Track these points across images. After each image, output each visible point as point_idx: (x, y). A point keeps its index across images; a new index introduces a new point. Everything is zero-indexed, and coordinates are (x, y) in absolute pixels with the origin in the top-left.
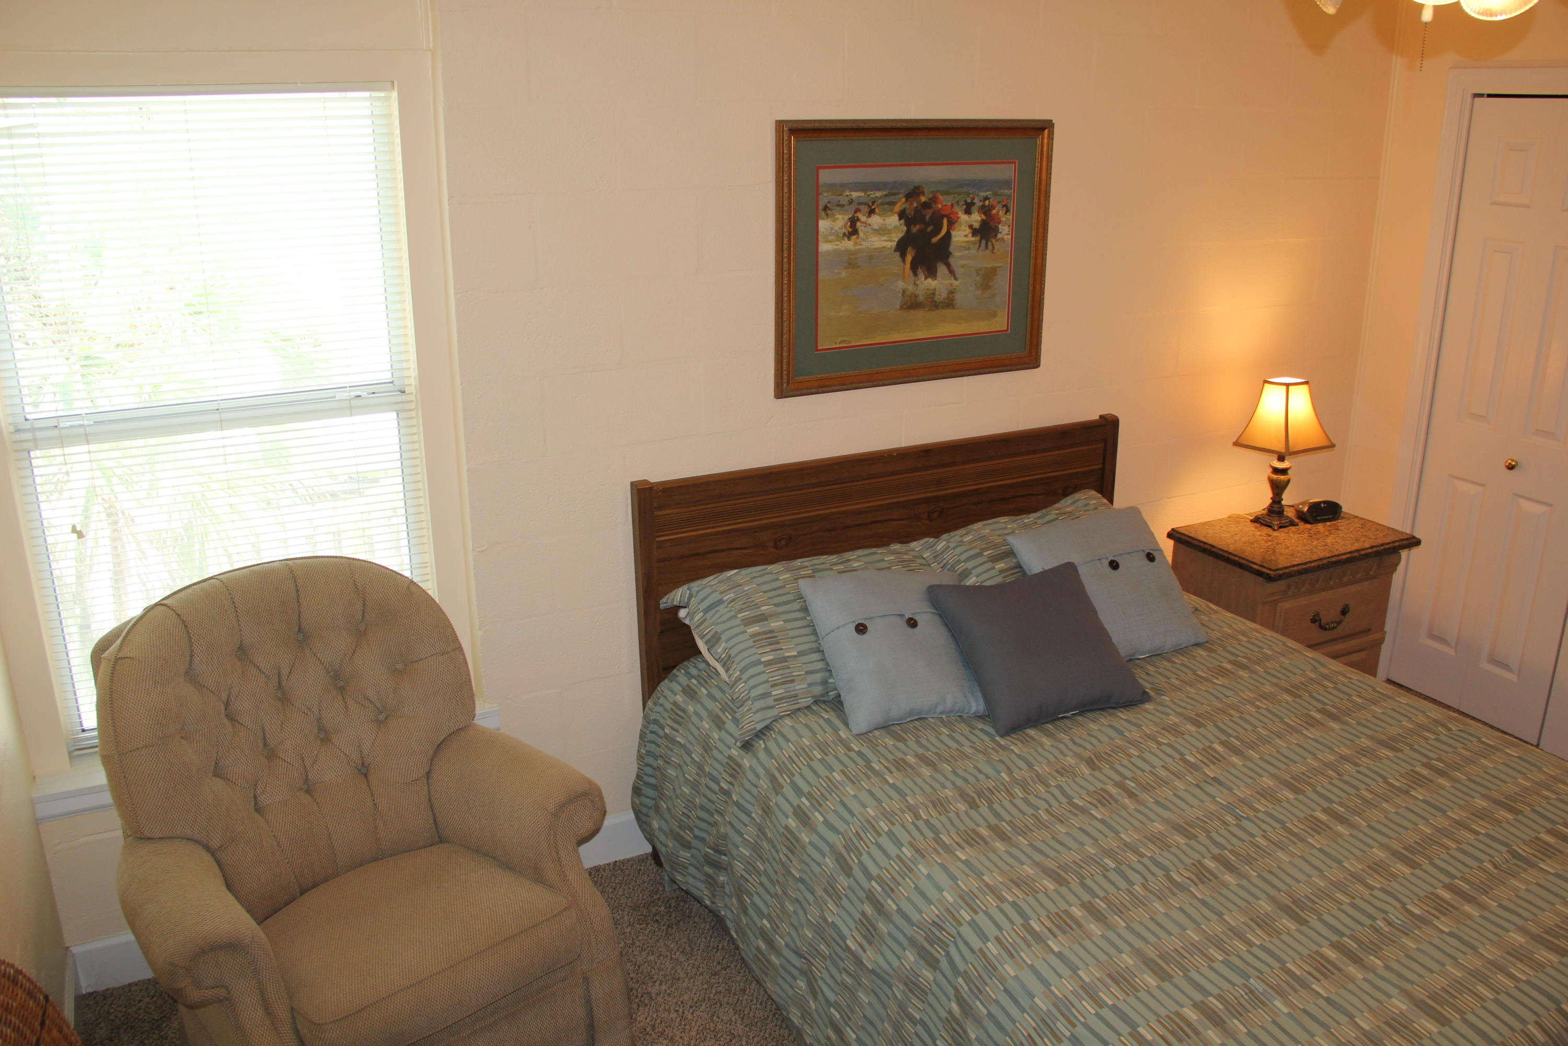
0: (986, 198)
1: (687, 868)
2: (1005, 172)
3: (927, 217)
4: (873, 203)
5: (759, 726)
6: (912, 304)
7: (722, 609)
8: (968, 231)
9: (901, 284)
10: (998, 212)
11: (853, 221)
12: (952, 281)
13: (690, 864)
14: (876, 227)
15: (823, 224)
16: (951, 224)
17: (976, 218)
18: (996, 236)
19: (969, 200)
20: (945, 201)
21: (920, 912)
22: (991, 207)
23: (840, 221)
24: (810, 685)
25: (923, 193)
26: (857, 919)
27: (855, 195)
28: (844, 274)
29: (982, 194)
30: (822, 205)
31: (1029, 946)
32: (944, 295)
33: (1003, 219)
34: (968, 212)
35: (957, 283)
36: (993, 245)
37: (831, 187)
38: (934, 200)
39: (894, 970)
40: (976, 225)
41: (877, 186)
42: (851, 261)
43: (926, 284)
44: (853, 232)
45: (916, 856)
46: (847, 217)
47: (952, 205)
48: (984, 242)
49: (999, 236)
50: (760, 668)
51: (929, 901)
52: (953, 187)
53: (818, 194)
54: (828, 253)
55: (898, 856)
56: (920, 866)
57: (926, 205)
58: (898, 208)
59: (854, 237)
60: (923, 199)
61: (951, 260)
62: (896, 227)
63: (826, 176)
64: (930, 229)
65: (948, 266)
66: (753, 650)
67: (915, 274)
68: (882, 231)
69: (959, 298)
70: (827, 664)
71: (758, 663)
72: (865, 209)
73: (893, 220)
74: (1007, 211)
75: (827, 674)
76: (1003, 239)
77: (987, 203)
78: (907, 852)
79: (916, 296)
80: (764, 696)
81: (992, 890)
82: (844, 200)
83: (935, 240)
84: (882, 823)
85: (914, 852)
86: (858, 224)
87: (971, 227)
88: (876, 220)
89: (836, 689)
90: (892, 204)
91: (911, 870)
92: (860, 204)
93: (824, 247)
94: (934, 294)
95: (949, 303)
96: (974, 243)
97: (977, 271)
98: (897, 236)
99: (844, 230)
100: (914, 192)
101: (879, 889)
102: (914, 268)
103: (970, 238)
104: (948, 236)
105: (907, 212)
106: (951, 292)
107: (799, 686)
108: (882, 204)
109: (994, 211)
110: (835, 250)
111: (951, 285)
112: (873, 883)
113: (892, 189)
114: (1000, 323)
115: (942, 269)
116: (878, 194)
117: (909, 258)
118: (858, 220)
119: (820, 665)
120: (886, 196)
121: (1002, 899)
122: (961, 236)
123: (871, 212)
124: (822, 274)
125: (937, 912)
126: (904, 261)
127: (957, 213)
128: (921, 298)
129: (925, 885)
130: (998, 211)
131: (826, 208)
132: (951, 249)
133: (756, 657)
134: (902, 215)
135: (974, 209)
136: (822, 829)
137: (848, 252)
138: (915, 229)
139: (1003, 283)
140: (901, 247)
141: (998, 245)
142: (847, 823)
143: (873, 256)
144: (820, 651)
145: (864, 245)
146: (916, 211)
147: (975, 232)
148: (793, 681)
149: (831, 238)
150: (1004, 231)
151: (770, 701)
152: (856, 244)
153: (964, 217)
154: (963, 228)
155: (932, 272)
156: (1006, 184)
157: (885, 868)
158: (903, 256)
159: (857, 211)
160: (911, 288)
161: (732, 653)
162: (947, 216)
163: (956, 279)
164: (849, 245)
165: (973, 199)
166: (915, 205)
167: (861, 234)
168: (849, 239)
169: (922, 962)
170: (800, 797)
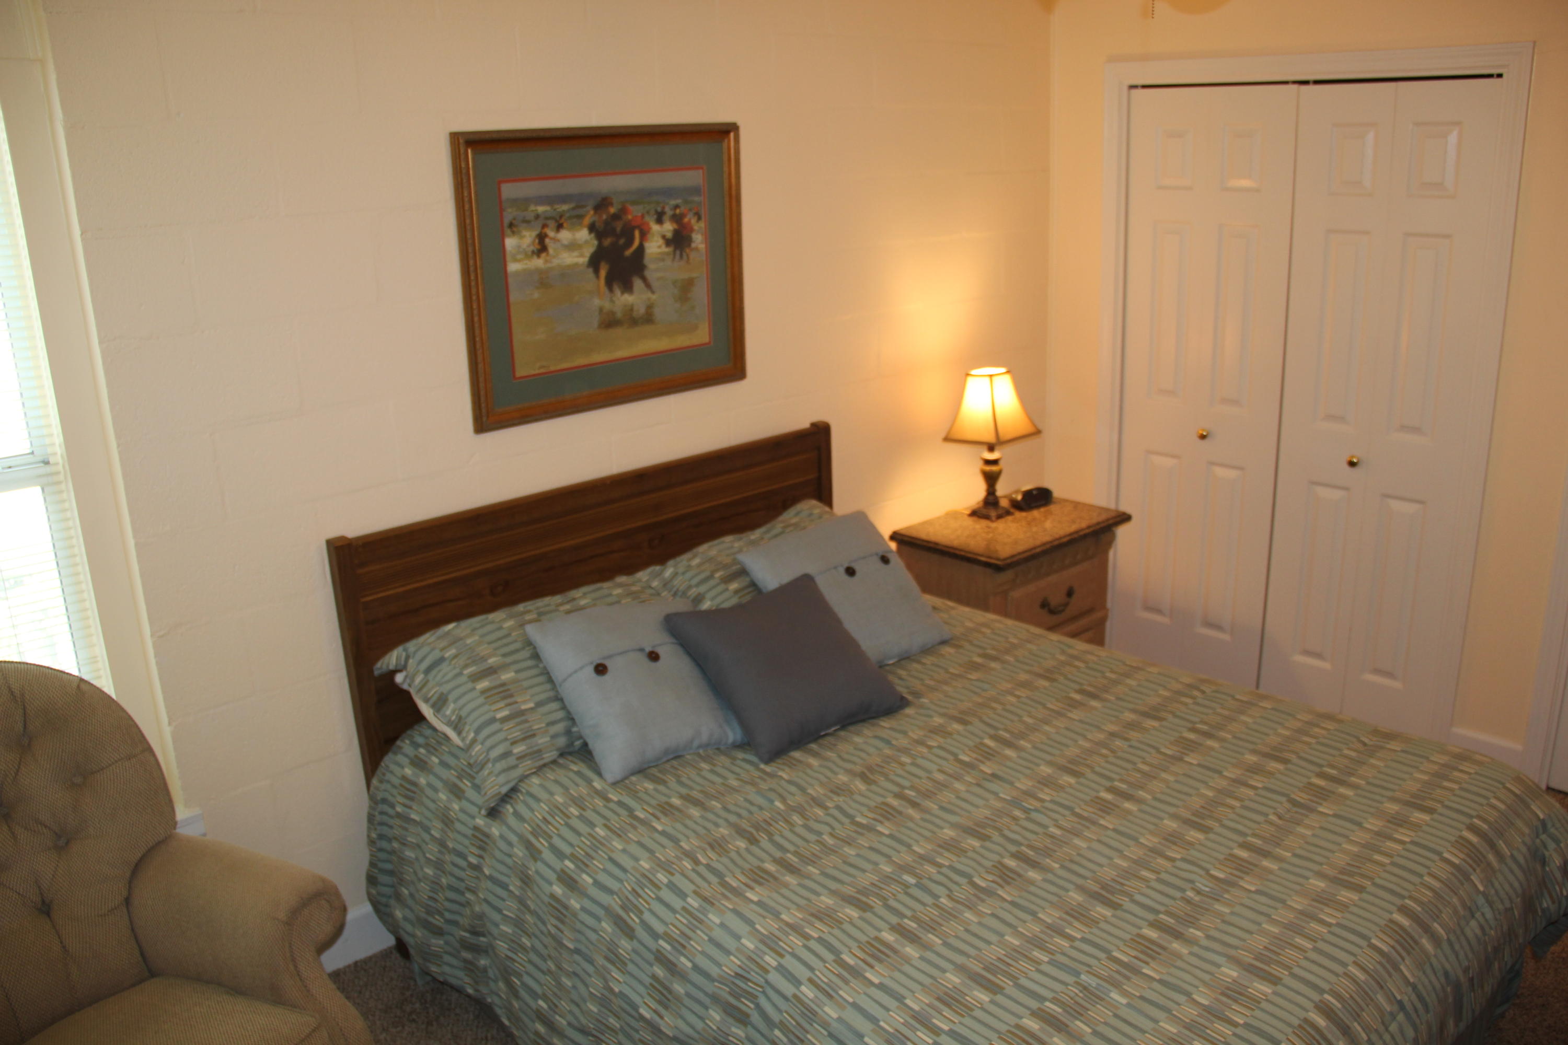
0: (677, 207)
1: (441, 957)
2: (692, 178)
3: (618, 229)
4: (561, 217)
5: (504, 790)
6: (610, 322)
7: (445, 667)
8: (661, 242)
9: (597, 302)
10: (690, 221)
11: (542, 238)
12: (650, 295)
13: (446, 952)
14: (566, 242)
15: (510, 243)
16: (644, 235)
17: (668, 227)
18: (689, 245)
19: (659, 209)
20: (635, 212)
21: (719, 965)
22: (682, 216)
23: (528, 238)
24: (553, 737)
25: (611, 204)
26: (648, 984)
27: (541, 209)
28: (536, 295)
29: (673, 202)
30: (506, 222)
31: (847, 982)
32: (642, 311)
33: (696, 227)
34: (660, 221)
35: (654, 297)
36: (688, 256)
37: (515, 202)
38: (623, 210)
39: (698, 1033)
40: (669, 235)
41: (563, 199)
42: (543, 280)
43: (623, 299)
44: (542, 249)
45: (705, 905)
46: (534, 233)
47: (643, 216)
48: (678, 252)
49: (693, 245)
50: (496, 726)
51: (728, 952)
52: (643, 196)
53: (502, 210)
54: (517, 273)
55: (684, 908)
56: (711, 916)
57: (616, 217)
58: (587, 220)
59: (544, 255)
60: (612, 210)
61: (647, 274)
62: (586, 242)
63: (509, 191)
64: (622, 241)
65: (644, 279)
66: (486, 708)
67: (611, 289)
68: (572, 246)
69: (658, 313)
70: (569, 712)
71: (493, 720)
72: (552, 224)
73: (583, 234)
74: (699, 219)
75: (570, 723)
76: (697, 249)
77: (678, 211)
78: (693, 902)
79: (613, 313)
80: (506, 755)
81: (795, 928)
82: (530, 215)
83: (628, 253)
84: (660, 876)
85: (700, 900)
86: (547, 241)
87: (664, 237)
88: (565, 235)
89: (580, 737)
90: (580, 217)
91: (701, 921)
92: (547, 218)
93: (513, 267)
94: (632, 310)
95: (648, 318)
96: (667, 254)
97: (675, 283)
98: (589, 251)
99: (532, 248)
100: (602, 204)
101: (668, 947)
102: (609, 283)
103: (665, 249)
104: (641, 249)
105: (597, 224)
106: (650, 307)
107: (542, 740)
108: (571, 218)
109: (686, 220)
110: (524, 270)
111: (649, 299)
112: (661, 942)
113: (579, 201)
114: (702, 335)
115: (638, 283)
116: (565, 207)
117: (603, 273)
118: (546, 236)
119: (561, 714)
120: (573, 209)
121: (807, 937)
122: (654, 247)
123: (559, 227)
124: (514, 296)
125: (739, 963)
126: (598, 277)
127: (648, 224)
128: (619, 315)
129: (718, 934)
130: (690, 219)
131: (511, 225)
132: (647, 261)
133: (491, 714)
134: (592, 228)
135: (666, 218)
136: (594, 892)
137: (539, 271)
138: (607, 242)
139: (701, 293)
140: (594, 262)
141: (693, 255)
142: (620, 881)
143: (566, 273)
144: (558, 698)
145: (556, 262)
146: (607, 223)
147: (668, 242)
148: (534, 735)
149: (519, 257)
150: (698, 240)
151: (511, 761)
152: (546, 261)
153: (655, 227)
154: (655, 238)
155: (628, 287)
156: (696, 191)
157: (672, 924)
158: (597, 271)
159: (544, 226)
160: (607, 305)
161: (463, 713)
162: (639, 227)
163: (653, 292)
164: (538, 263)
165: (663, 208)
166: (604, 217)
167: (551, 251)
168: (539, 256)
169: (730, 1020)
170: (562, 861)
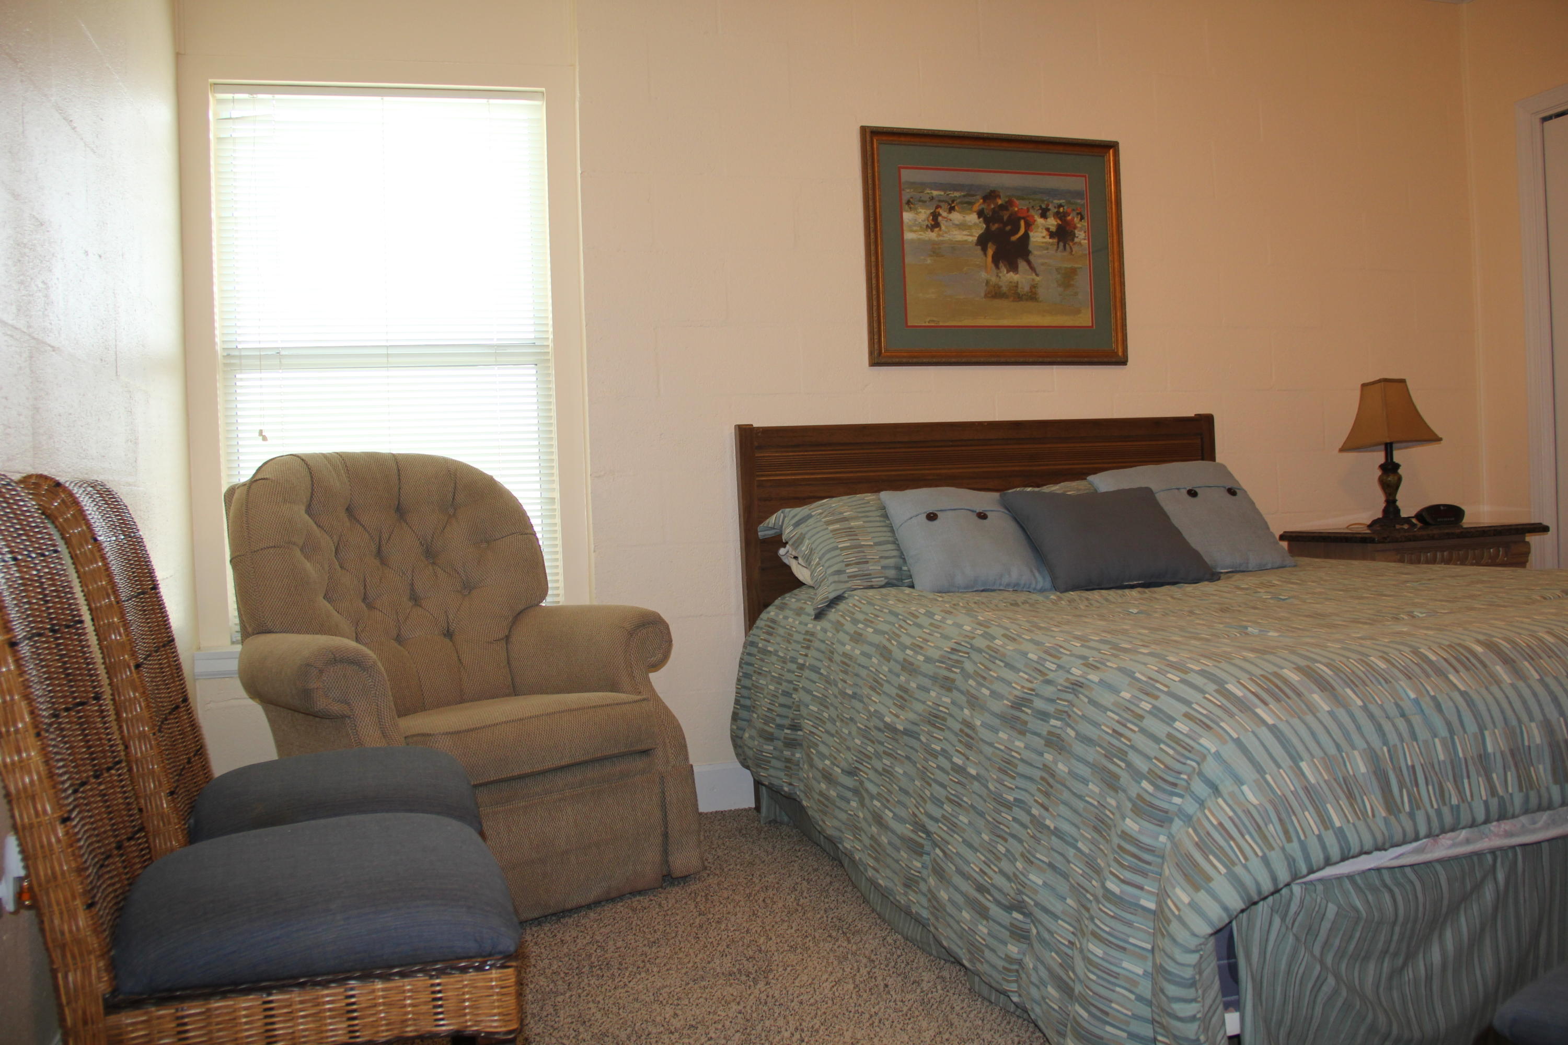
0: (1060, 206)
2: (1076, 183)
3: (1005, 218)
4: (953, 201)
5: (832, 596)
6: (995, 293)
7: (811, 521)
8: (1045, 233)
9: (984, 275)
10: (1073, 219)
11: (935, 216)
12: (1034, 276)
14: (957, 222)
15: (907, 216)
16: (1028, 225)
17: (1052, 222)
18: (1073, 240)
19: (1044, 206)
20: (1020, 206)
21: (941, 650)
22: (1065, 214)
23: (923, 214)
24: (884, 567)
25: (999, 197)
26: (894, 695)
27: (935, 193)
28: (929, 261)
29: (1056, 201)
30: (904, 200)
32: (1027, 289)
33: (1079, 225)
34: (1044, 215)
35: (1038, 279)
36: (1071, 248)
37: (912, 185)
38: (1010, 203)
39: (920, 715)
40: (1053, 229)
41: (955, 188)
42: (935, 250)
43: (1008, 277)
44: (935, 224)
46: (929, 212)
47: (1028, 210)
48: (1061, 244)
49: (1076, 240)
50: (838, 552)
51: (951, 639)
52: (1027, 193)
53: (901, 190)
54: (912, 241)
57: (1003, 207)
58: (977, 207)
59: (936, 230)
60: (1000, 202)
61: (1031, 258)
62: (975, 224)
63: (908, 175)
64: (1008, 228)
65: (1029, 263)
66: (832, 540)
67: (997, 267)
68: (962, 226)
69: (1041, 291)
70: (902, 553)
71: (836, 548)
72: (945, 206)
73: (973, 218)
74: (1082, 218)
75: (901, 561)
76: (1080, 244)
77: (1061, 210)
79: (1000, 287)
80: (839, 572)
82: (926, 198)
83: (1014, 238)
86: (940, 218)
87: (1048, 229)
88: (956, 217)
89: (911, 577)
90: (971, 204)
92: (940, 201)
93: (909, 236)
94: (1017, 287)
95: (1032, 296)
96: (1052, 244)
97: (1058, 270)
98: (977, 232)
99: (926, 223)
100: (990, 196)
101: (912, 653)
102: (996, 261)
103: (1048, 240)
104: (1026, 237)
105: (986, 212)
106: (1034, 287)
107: (873, 568)
108: (962, 203)
109: (1069, 218)
110: (919, 239)
111: (1033, 280)
112: (907, 652)
113: (970, 191)
114: (1085, 319)
115: (1022, 265)
116: (957, 194)
117: (990, 252)
118: (939, 215)
119: (895, 553)
120: (964, 196)
122: (1039, 236)
123: (951, 209)
124: (908, 260)
125: (956, 642)
126: (985, 254)
127: (1033, 217)
128: (1004, 289)
130: (1073, 217)
131: (908, 203)
132: (1031, 247)
133: (835, 545)
134: (980, 214)
135: (1049, 214)
136: (872, 638)
137: (933, 243)
138: (995, 227)
139: (1083, 282)
140: (982, 242)
141: (1075, 248)
142: (892, 623)
143: (956, 247)
144: (895, 542)
145: (947, 237)
146: (993, 210)
147: (1052, 235)
148: (867, 562)
149: (915, 228)
150: (1081, 236)
151: (843, 577)
152: (939, 235)
153: (1040, 221)
154: (1040, 230)
155: (1013, 268)
156: (1079, 194)
158: (984, 250)
159: (938, 207)
160: (994, 279)
161: (814, 546)
162: (1024, 218)
163: (1037, 275)
164: (932, 235)
165: (1048, 205)
166: (992, 206)
167: (943, 227)
168: (932, 231)
170: (856, 625)
